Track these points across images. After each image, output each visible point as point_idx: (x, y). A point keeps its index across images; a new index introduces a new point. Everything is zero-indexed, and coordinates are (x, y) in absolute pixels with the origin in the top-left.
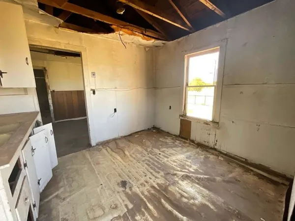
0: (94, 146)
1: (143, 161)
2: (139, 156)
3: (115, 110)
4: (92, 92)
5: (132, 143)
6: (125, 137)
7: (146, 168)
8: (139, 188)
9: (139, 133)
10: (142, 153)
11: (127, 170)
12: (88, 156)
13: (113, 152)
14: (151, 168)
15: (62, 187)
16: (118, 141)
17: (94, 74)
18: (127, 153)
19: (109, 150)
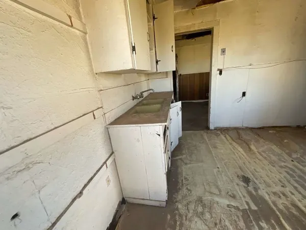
0: (212, 130)
1: (281, 167)
2: (274, 158)
3: (244, 94)
4: (219, 72)
5: (262, 138)
6: (252, 129)
7: (285, 177)
8: (269, 195)
9: (278, 129)
10: (279, 155)
11: (253, 168)
12: (206, 137)
13: (234, 141)
14: (296, 181)
15: (184, 154)
16: (240, 132)
17: (223, 51)
18: (253, 147)
19: (229, 138)
